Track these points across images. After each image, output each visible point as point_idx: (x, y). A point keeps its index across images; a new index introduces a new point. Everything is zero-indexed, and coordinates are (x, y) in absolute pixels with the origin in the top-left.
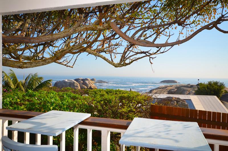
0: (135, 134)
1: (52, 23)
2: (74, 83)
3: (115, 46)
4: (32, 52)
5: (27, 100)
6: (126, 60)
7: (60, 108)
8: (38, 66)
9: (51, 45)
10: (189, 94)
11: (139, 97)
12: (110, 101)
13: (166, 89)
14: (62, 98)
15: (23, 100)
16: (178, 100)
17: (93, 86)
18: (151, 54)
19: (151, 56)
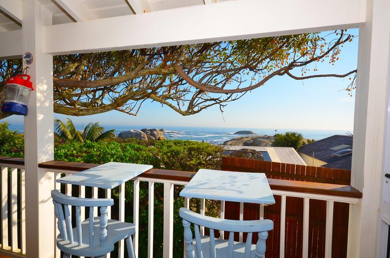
0: (197, 186)
1: (113, 66)
2: (140, 133)
3: (183, 93)
4: (89, 98)
5: (85, 151)
6: (194, 108)
7: (122, 160)
8: (96, 113)
9: (111, 90)
10: (266, 146)
11: (209, 149)
12: (177, 153)
13: (242, 140)
14: (124, 149)
15: (80, 151)
16: (253, 152)
17: (162, 137)
18: (221, 102)
19: (221, 104)
